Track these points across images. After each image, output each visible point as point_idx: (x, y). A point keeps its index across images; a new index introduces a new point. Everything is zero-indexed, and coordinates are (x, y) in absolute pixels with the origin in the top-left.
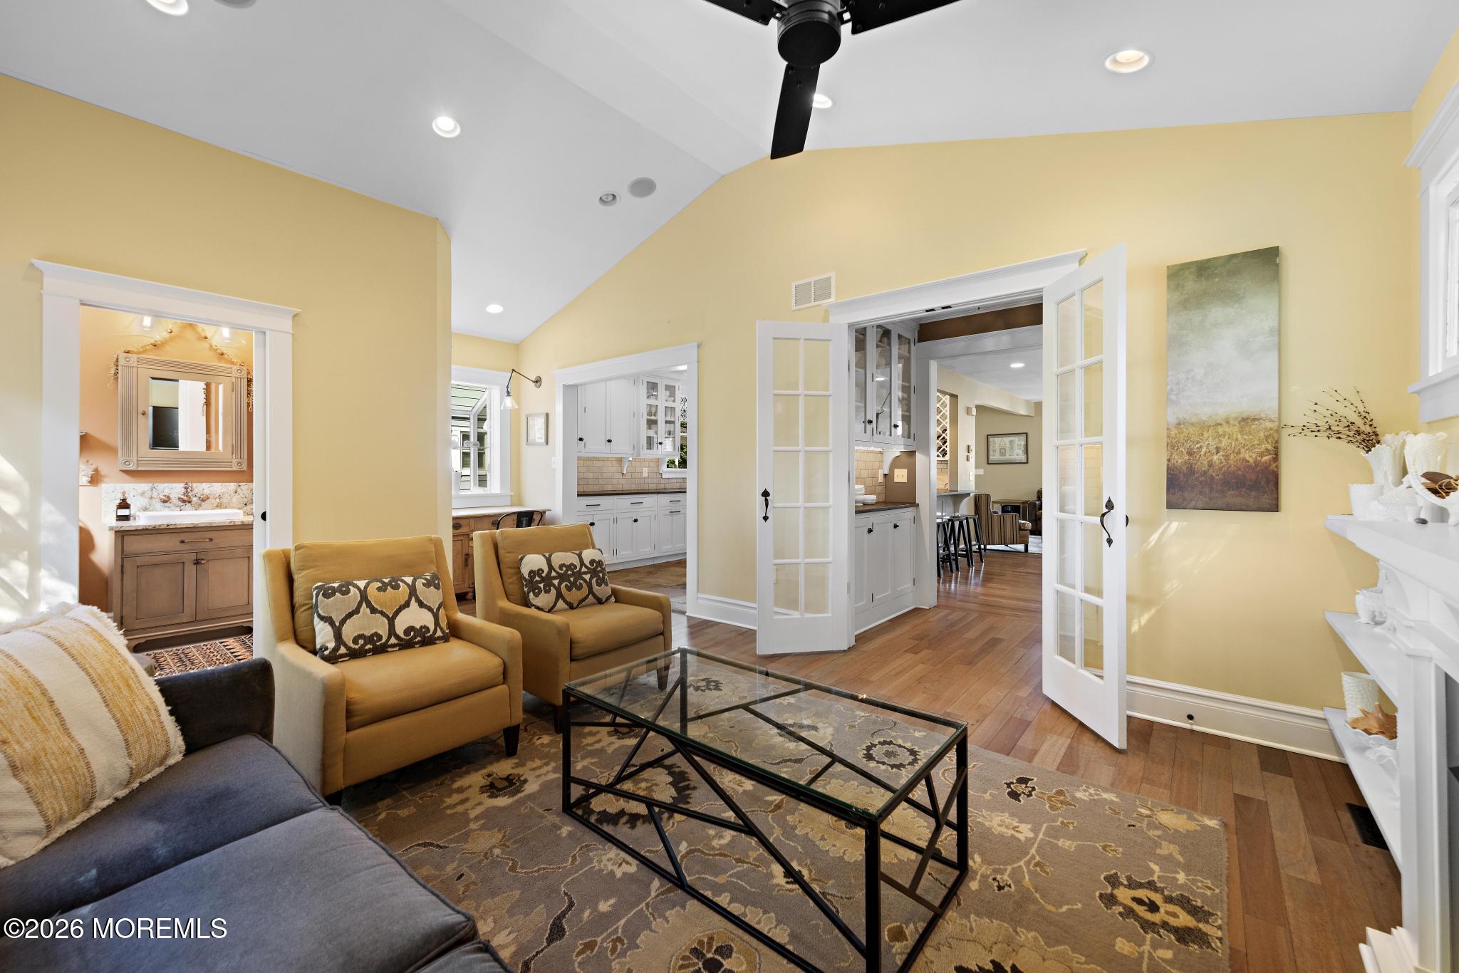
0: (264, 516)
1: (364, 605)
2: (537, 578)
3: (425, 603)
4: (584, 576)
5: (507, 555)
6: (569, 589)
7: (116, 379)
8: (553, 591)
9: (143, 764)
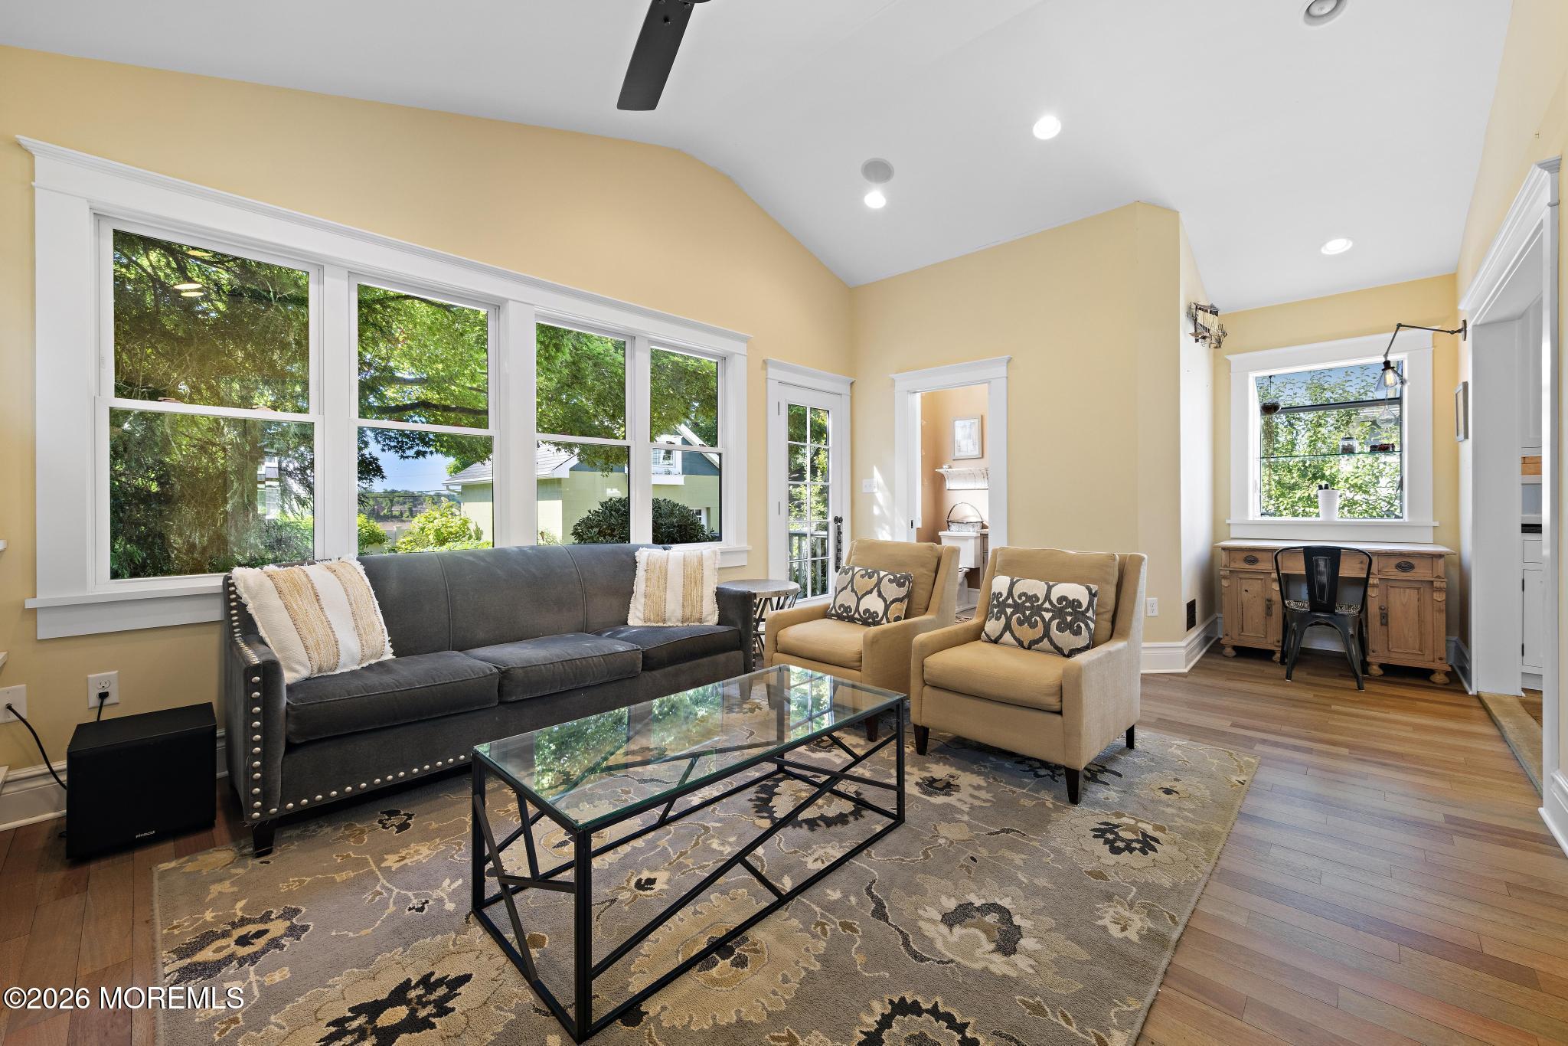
1: (850, 584)
2: (994, 601)
4: (1043, 613)
6: (1020, 623)
8: (1003, 619)
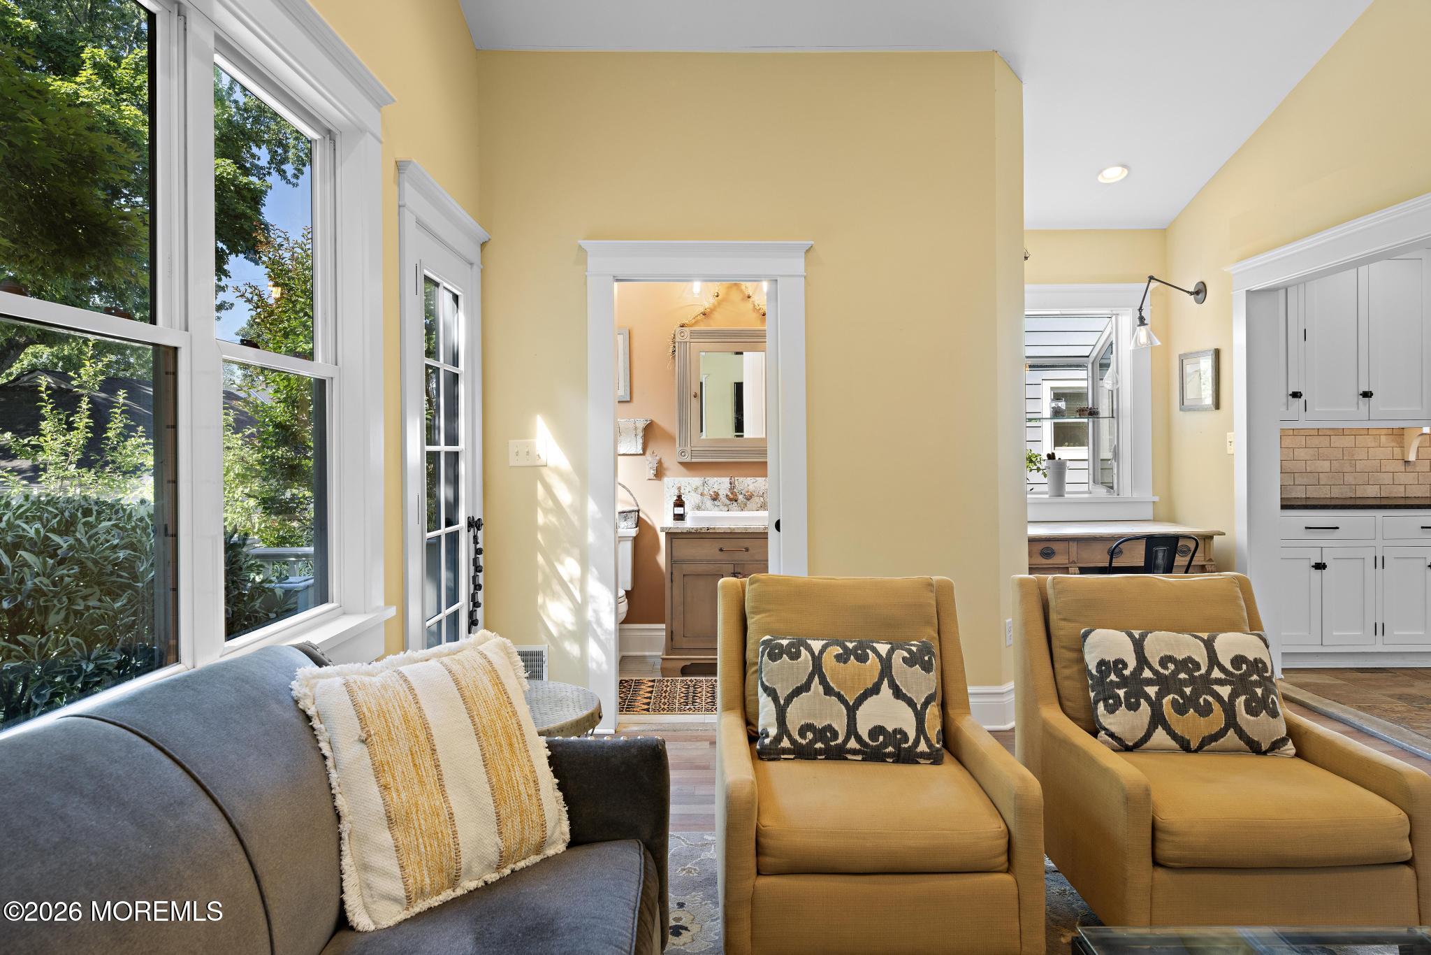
0: (778, 526)
1: (816, 679)
2: (1113, 677)
3: (904, 691)
4: (1216, 688)
5: (1063, 623)
6: (1180, 709)
7: (674, 357)
8: (1145, 707)
9: (514, 847)
